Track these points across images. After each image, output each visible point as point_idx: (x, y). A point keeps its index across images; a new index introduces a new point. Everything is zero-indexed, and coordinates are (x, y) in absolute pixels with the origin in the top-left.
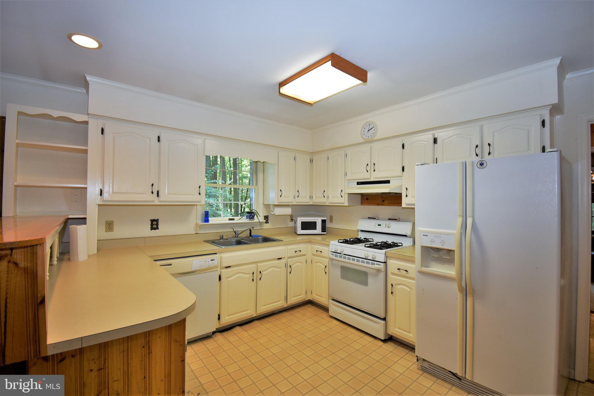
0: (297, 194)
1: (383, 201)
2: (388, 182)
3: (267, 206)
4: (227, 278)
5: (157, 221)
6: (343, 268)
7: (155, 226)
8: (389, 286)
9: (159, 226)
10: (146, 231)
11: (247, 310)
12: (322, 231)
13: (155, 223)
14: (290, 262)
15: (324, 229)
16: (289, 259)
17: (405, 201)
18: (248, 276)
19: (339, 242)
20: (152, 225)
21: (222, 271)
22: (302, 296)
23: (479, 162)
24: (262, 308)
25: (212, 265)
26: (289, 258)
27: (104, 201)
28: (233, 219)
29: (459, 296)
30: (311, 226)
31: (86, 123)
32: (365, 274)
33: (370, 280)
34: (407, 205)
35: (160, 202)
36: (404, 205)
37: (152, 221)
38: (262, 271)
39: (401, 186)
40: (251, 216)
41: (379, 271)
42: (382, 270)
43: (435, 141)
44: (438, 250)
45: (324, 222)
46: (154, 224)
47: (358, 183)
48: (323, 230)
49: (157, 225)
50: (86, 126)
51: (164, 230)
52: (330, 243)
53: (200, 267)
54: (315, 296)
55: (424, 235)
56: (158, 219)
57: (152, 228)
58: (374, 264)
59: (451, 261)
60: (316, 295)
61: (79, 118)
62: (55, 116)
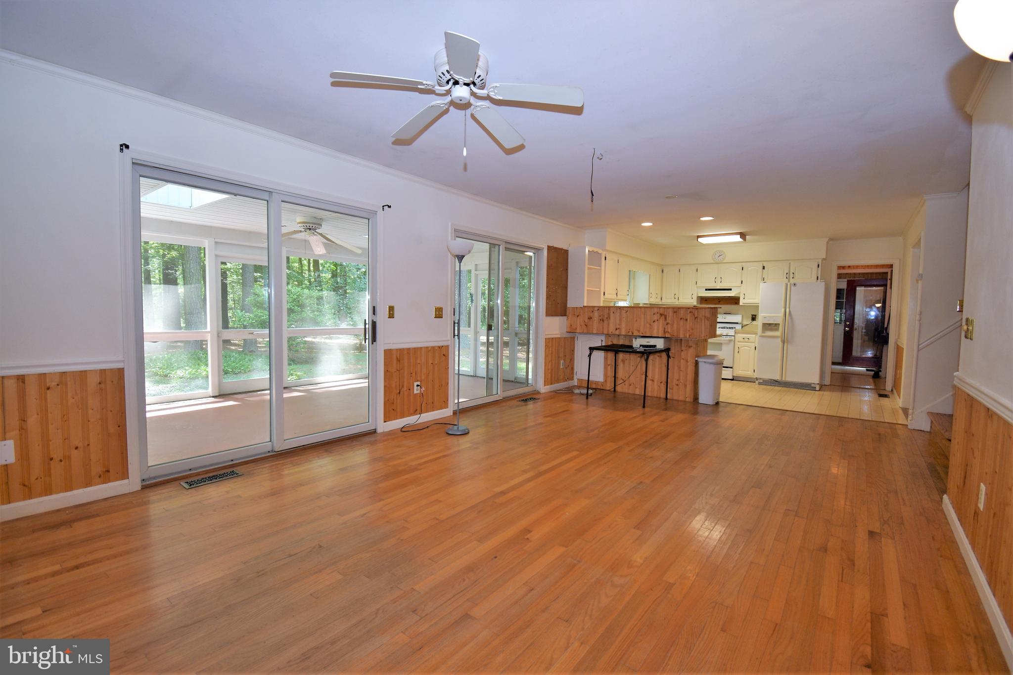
1: (719, 302)
2: (731, 290)
8: (737, 350)
17: (742, 302)
29: (781, 344)
33: (724, 347)
34: (743, 304)
36: (741, 304)
39: (740, 293)
41: (730, 341)
43: (764, 268)
44: (770, 324)
47: (706, 290)
59: (777, 330)
62: (595, 251)
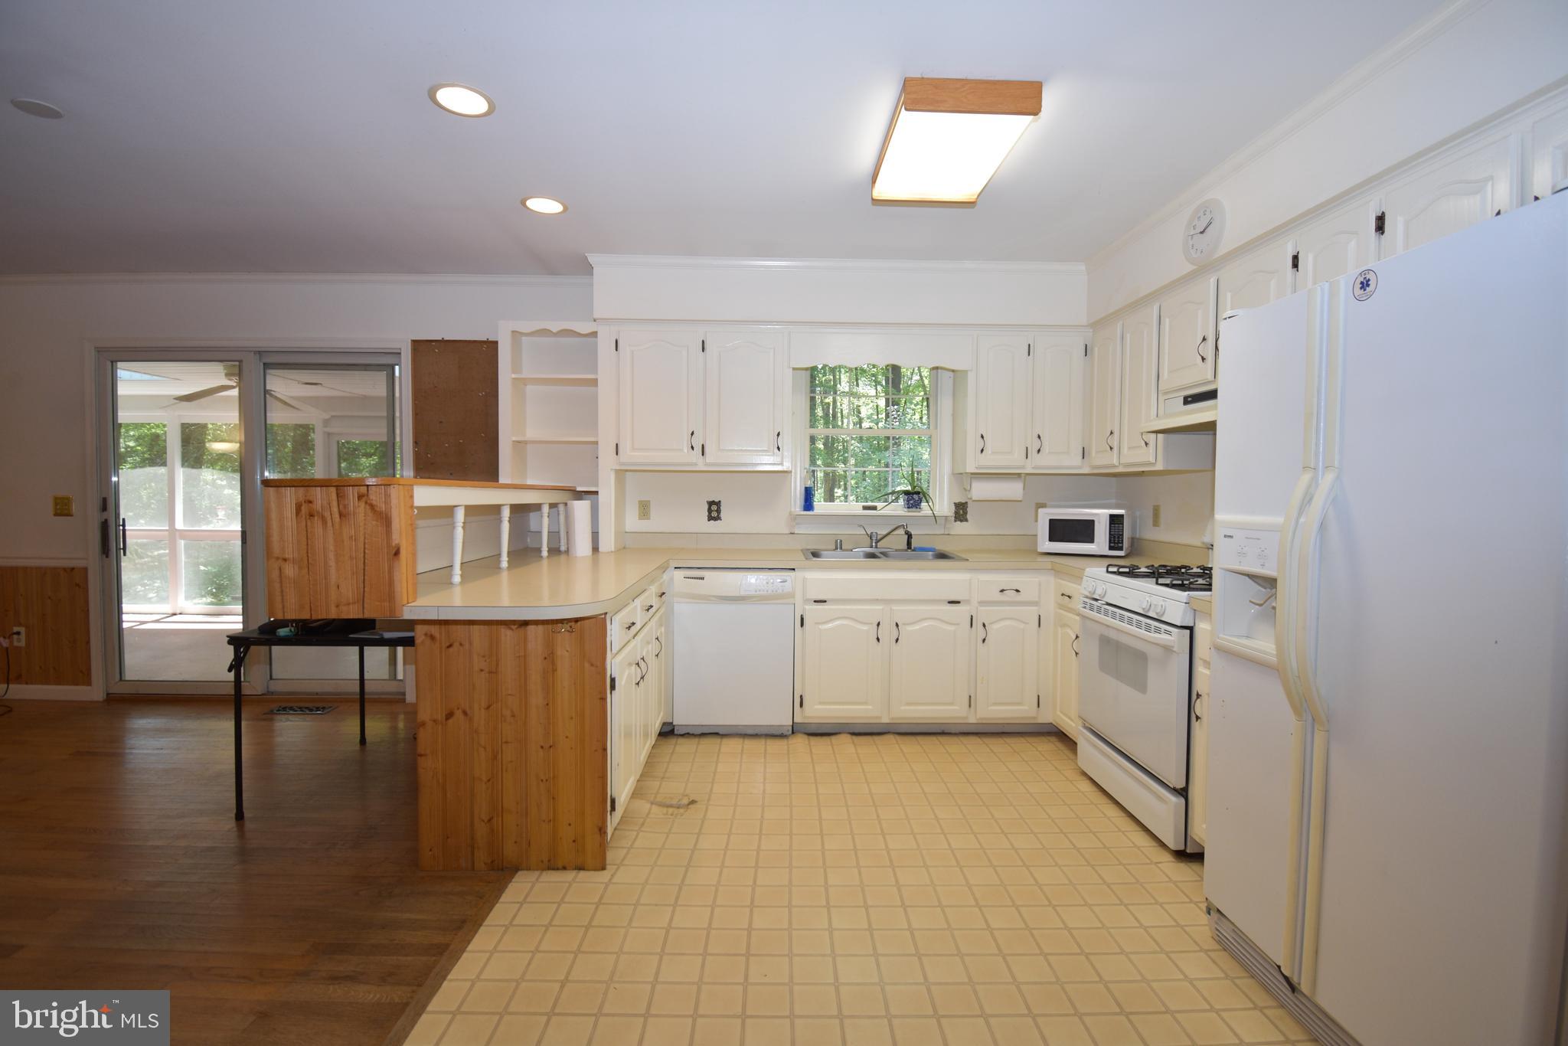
0: (1037, 445)
3: (964, 479)
4: (816, 623)
5: (718, 504)
6: (1105, 642)
7: (714, 514)
8: (1194, 696)
9: (722, 515)
10: (698, 520)
11: (865, 703)
12: (1111, 548)
13: (714, 507)
14: (983, 614)
15: (1115, 542)
16: (981, 606)
18: (865, 628)
19: (1108, 572)
20: (710, 511)
21: (807, 607)
22: (1026, 708)
23: (1358, 281)
24: (903, 708)
25: (780, 591)
26: (982, 603)
27: (623, 464)
28: (874, 508)
30: (1081, 530)
31: (594, 334)
32: (1141, 657)
33: (1153, 676)
35: (707, 464)
37: (711, 503)
38: (904, 624)
40: (911, 502)
41: (1168, 649)
42: (1175, 649)
45: (1115, 521)
46: (714, 510)
47: (1187, 401)
48: (1112, 545)
49: (718, 511)
50: (594, 339)
51: (730, 520)
52: (1086, 574)
53: (756, 591)
54: (1059, 713)
55: (1225, 536)
56: (720, 501)
57: (710, 518)
58: (1158, 631)
60: (1062, 712)
61: (584, 328)
62: (555, 331)
